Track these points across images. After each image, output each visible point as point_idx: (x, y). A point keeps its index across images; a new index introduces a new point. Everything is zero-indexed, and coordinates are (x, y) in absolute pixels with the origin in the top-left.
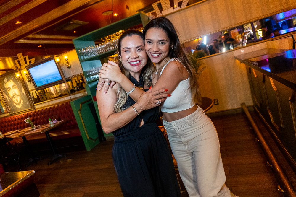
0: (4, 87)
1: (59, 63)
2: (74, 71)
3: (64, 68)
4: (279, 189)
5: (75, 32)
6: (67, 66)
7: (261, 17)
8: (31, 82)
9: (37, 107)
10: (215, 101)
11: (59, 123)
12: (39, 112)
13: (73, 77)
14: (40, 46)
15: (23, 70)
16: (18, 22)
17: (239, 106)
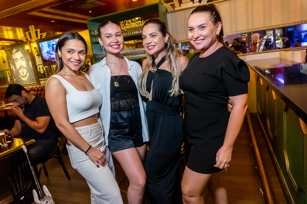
0: (12, 58)
5: (90, 12)
9: (42, 82)
14: (53, 21)
15: (33, 43)
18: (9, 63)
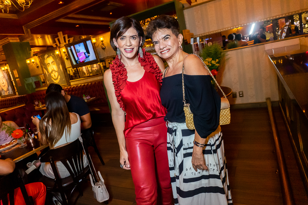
0: (44, 63)
1: (94, 43)
2: (108, 52)
3: (99, 49)
5: (111, 13)
6: (102, 47)
7: (298, 11)
8: (69, 60)
9: (72, 84)
10: (241, 93)
11: (92, 99)
12: (74, 89)
13: (106, 58)
15: (62, 48)
16: (61, 2)
17: (265, 101)
18: (42, 67)
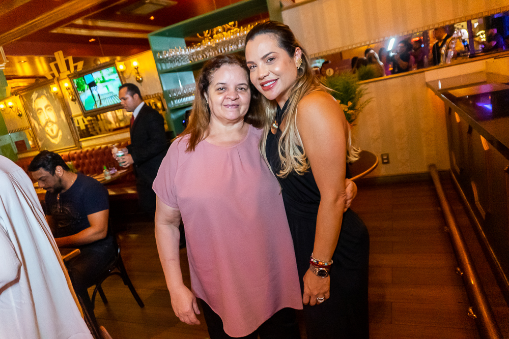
0: (32, 108)
1: (122, 72)
2: (148, 88)
4: (470, 313)
5: (152, 18)
6: (137, 78)
8: (77, 102)
9: (84, 144)
10: (385, 157)
11: (120, 174)
12: (88, 154)
14: (93, 40)
15: (63, 81)
17: (425, 170)
18: (28, 116)
